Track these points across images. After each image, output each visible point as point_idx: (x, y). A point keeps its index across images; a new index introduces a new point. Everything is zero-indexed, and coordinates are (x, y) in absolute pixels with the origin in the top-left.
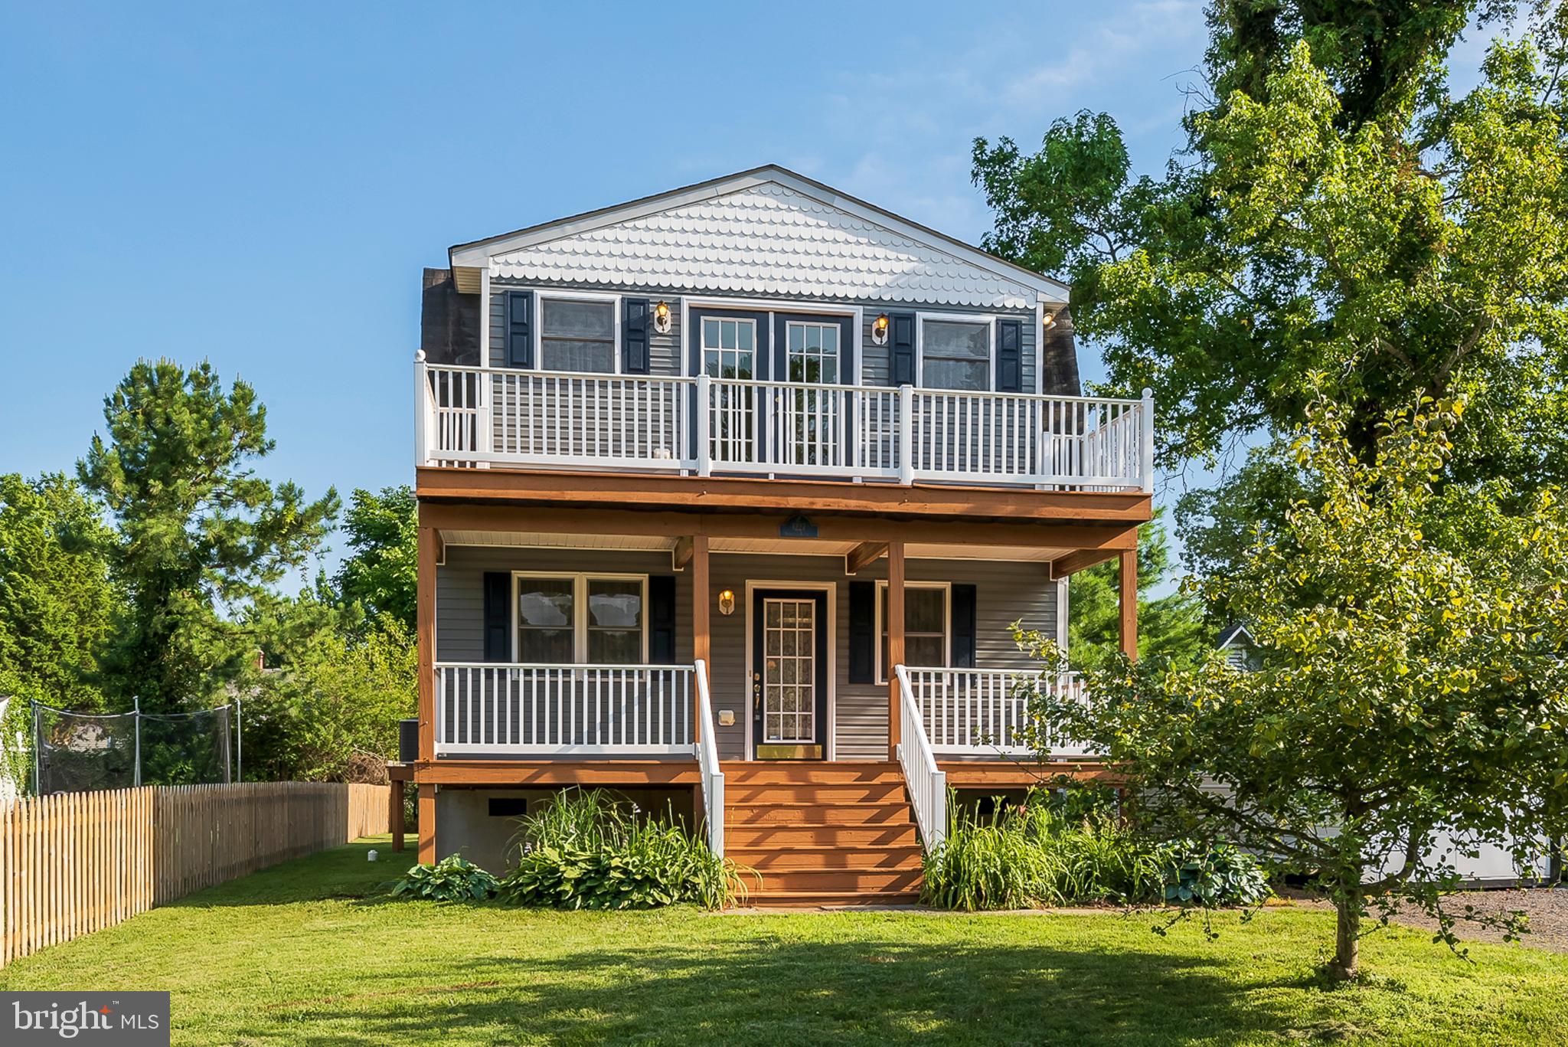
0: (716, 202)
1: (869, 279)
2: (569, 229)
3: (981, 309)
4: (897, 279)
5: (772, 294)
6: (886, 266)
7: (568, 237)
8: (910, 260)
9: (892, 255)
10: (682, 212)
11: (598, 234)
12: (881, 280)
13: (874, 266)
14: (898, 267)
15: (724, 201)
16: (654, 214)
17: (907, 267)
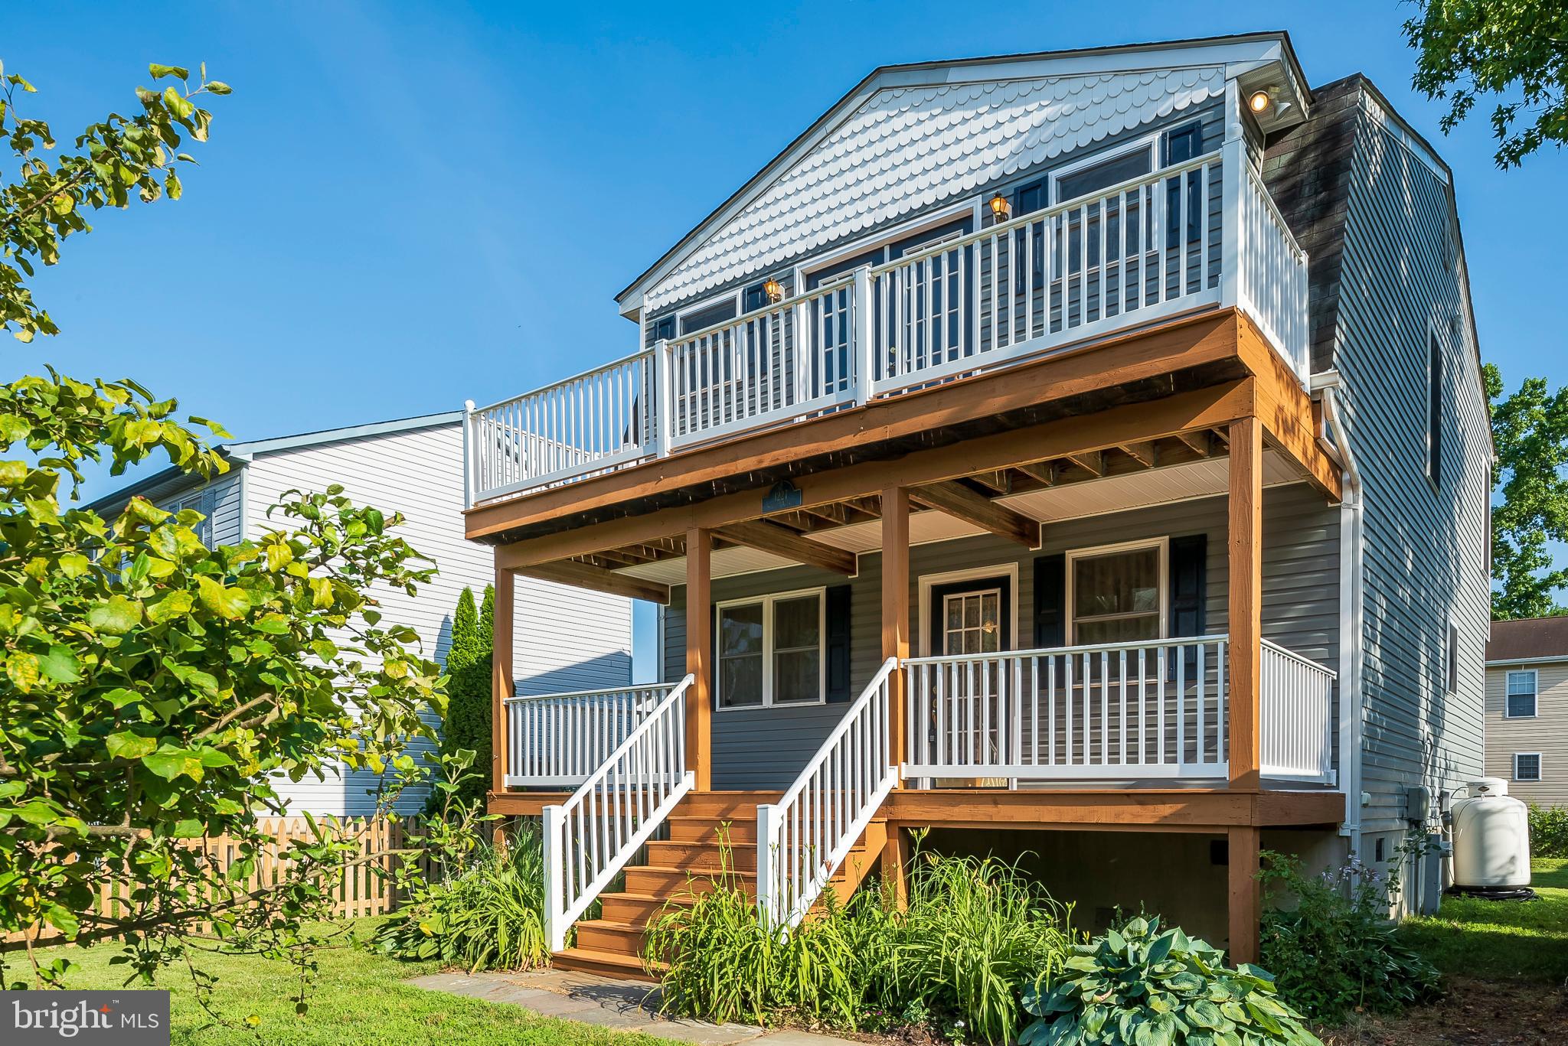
0: (827, 143)
1: (988, 156)
2: (701, 237)
3: (1143, 129)
4: (1026, 140)
5: (882, 224)
6: (1009, 130)
7: (701, 247)
8: (1042, 107)
9: (1018, 111)
10: (796, 172)
11: (725, 233)
12: (1003, 151)
13: (995, 136)
14: (1024, 124)
15: (834, 138)
16: (771, 187)
17: (1037, 118)
